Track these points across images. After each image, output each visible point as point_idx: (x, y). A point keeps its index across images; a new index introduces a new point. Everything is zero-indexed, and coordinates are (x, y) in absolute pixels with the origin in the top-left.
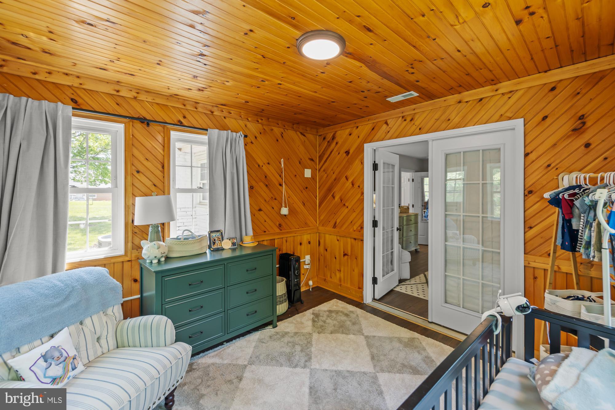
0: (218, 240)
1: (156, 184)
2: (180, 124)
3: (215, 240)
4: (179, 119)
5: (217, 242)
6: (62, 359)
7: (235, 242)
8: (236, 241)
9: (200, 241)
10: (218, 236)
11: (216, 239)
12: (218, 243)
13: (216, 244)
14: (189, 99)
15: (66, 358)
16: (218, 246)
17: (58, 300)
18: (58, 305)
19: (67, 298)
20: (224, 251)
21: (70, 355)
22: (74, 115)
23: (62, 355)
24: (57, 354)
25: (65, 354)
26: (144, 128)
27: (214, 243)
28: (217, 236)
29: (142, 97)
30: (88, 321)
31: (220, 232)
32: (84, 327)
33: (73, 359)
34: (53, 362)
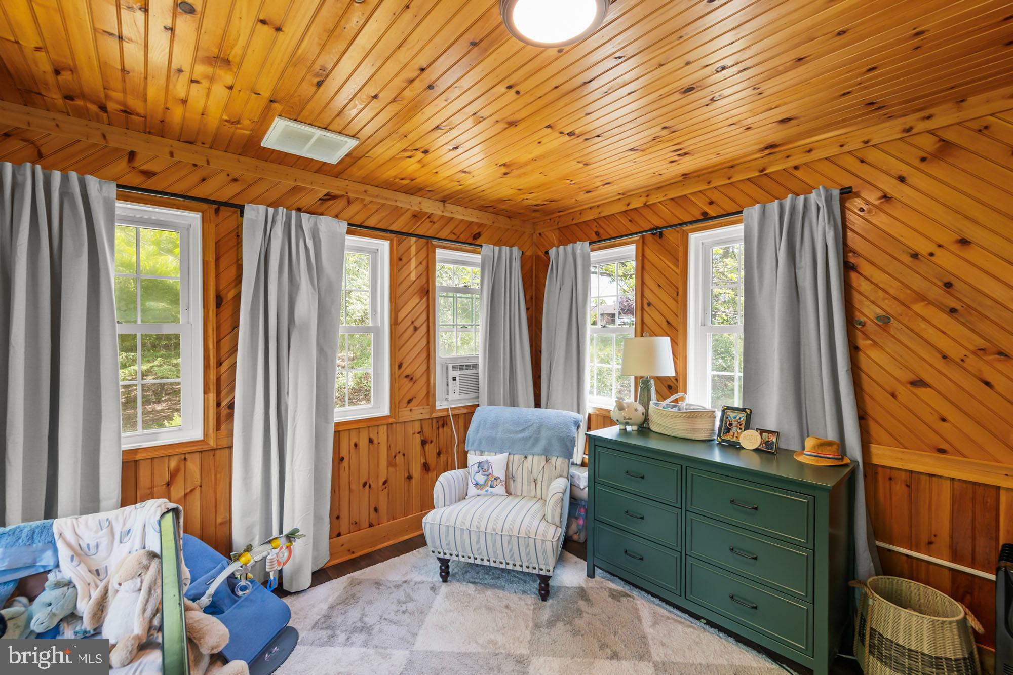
0: (737, 426)
1: (670, 321)
2: (706, 217)
3: (731, 425)
4: (702, 211)
5: (734, 429)
6: (487, 473)
7: (773, 442)
8: (774, 440)
9: (689, 417)
10: (740, 418)
11: (735, 424)
12: (736, 433)
13: (731, 433)
14: (716, 168)
15: (490, 474)
16: (735, 438)
17: (518, 429)
18: (517, 432)
19: (523, 430)
20: (743, 451)
21: (494, 474)
22: (592, 250)
23: (488, 470)
24: (486, 467)
25: (490, 471)
26: (656, 241)
27: (728, 430)
28: (738, 418)
29: (652, 200)
30: (530, 458)
31: (746, 412)
32: (525, 462)
33: (495, 479)
34: (481, 471)
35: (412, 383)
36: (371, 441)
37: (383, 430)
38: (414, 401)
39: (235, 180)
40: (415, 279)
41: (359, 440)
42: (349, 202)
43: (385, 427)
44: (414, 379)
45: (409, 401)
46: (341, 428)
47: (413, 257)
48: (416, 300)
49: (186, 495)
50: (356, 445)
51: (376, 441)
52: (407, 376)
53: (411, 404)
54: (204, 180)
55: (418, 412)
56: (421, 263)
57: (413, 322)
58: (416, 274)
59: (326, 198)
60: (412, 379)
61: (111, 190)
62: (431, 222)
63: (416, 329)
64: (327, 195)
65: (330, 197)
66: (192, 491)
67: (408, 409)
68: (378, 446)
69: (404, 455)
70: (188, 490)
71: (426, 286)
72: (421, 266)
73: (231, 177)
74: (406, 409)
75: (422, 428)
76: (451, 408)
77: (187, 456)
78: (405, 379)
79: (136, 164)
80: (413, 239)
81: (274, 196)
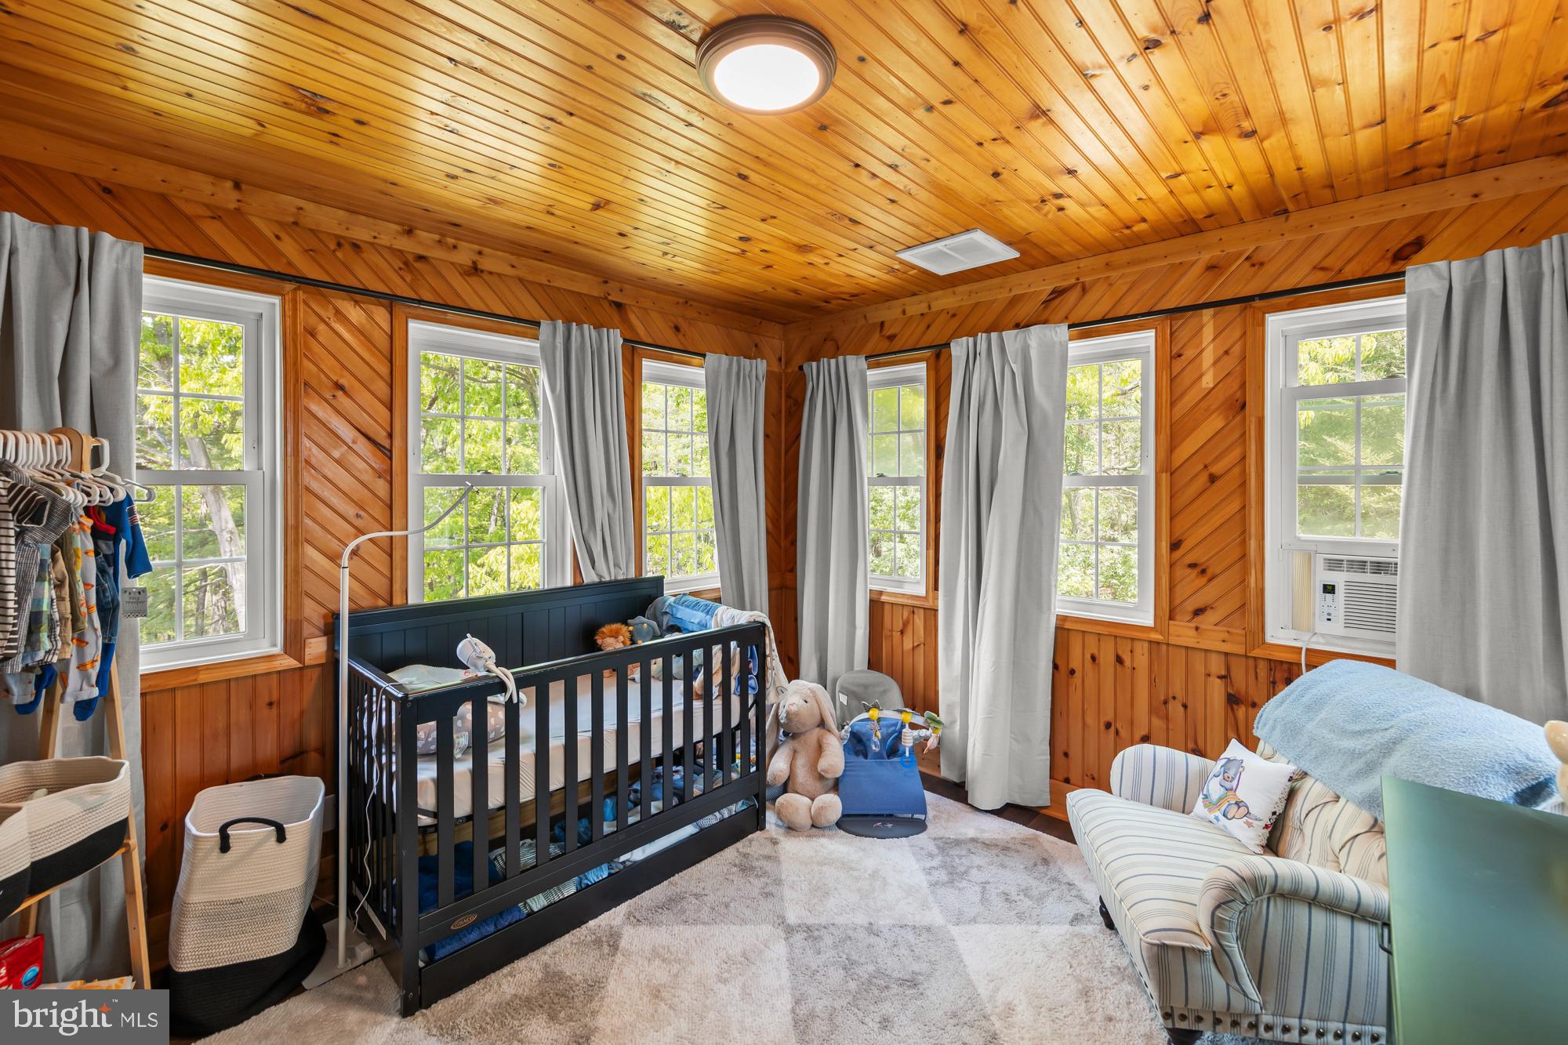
15: (1232, 789)
24: (1231, 773)
25: (1235, 783)
32: (1329, 806)
33: (1236, 803)
34: (1221, 777)
35: (1204, 580)
36: (1119, 660)
37: (1142, 650)
38: (1209, 613)
39: (954, 315)
40: (1211, 385)
41: (1099, 650)
42: (1084, 290)
43: (1146, 645)
44: (1210, 572)
45: (1198, 612)
46: (1067, 625)
47: (1207, 346)
48: (1216, 423)
49: (914, 648)
50: (1093, 658)
51: (1128, 663)
52: (1193, 566)
53: (1200, 618)
54: (929, 327)
55: (1214, 636)
56: (1226, 352)
57: (1206, 466)
58: (1215, 376)
59: (1054, 295)
60: (1203, 571)
61: (863, 363)
62: (1253, 265)
63: (1213, 479)
64: (1053, 292)
65: (1058, 293)
66: (918, 645)
67: (1193, 625)
68: (1133, 674)
69: (1185, 706)
70: (916, 644)
71: (1239, 393)
72: (1226, 358)
73: (950, 315)
74: (1189, 624)
75: (1228, 669)
76: (1307, 650)
77: (915, 609)
78: (1189, 570)
79: (884, 333)
80: (1208, 313)
81: (990, 318)
